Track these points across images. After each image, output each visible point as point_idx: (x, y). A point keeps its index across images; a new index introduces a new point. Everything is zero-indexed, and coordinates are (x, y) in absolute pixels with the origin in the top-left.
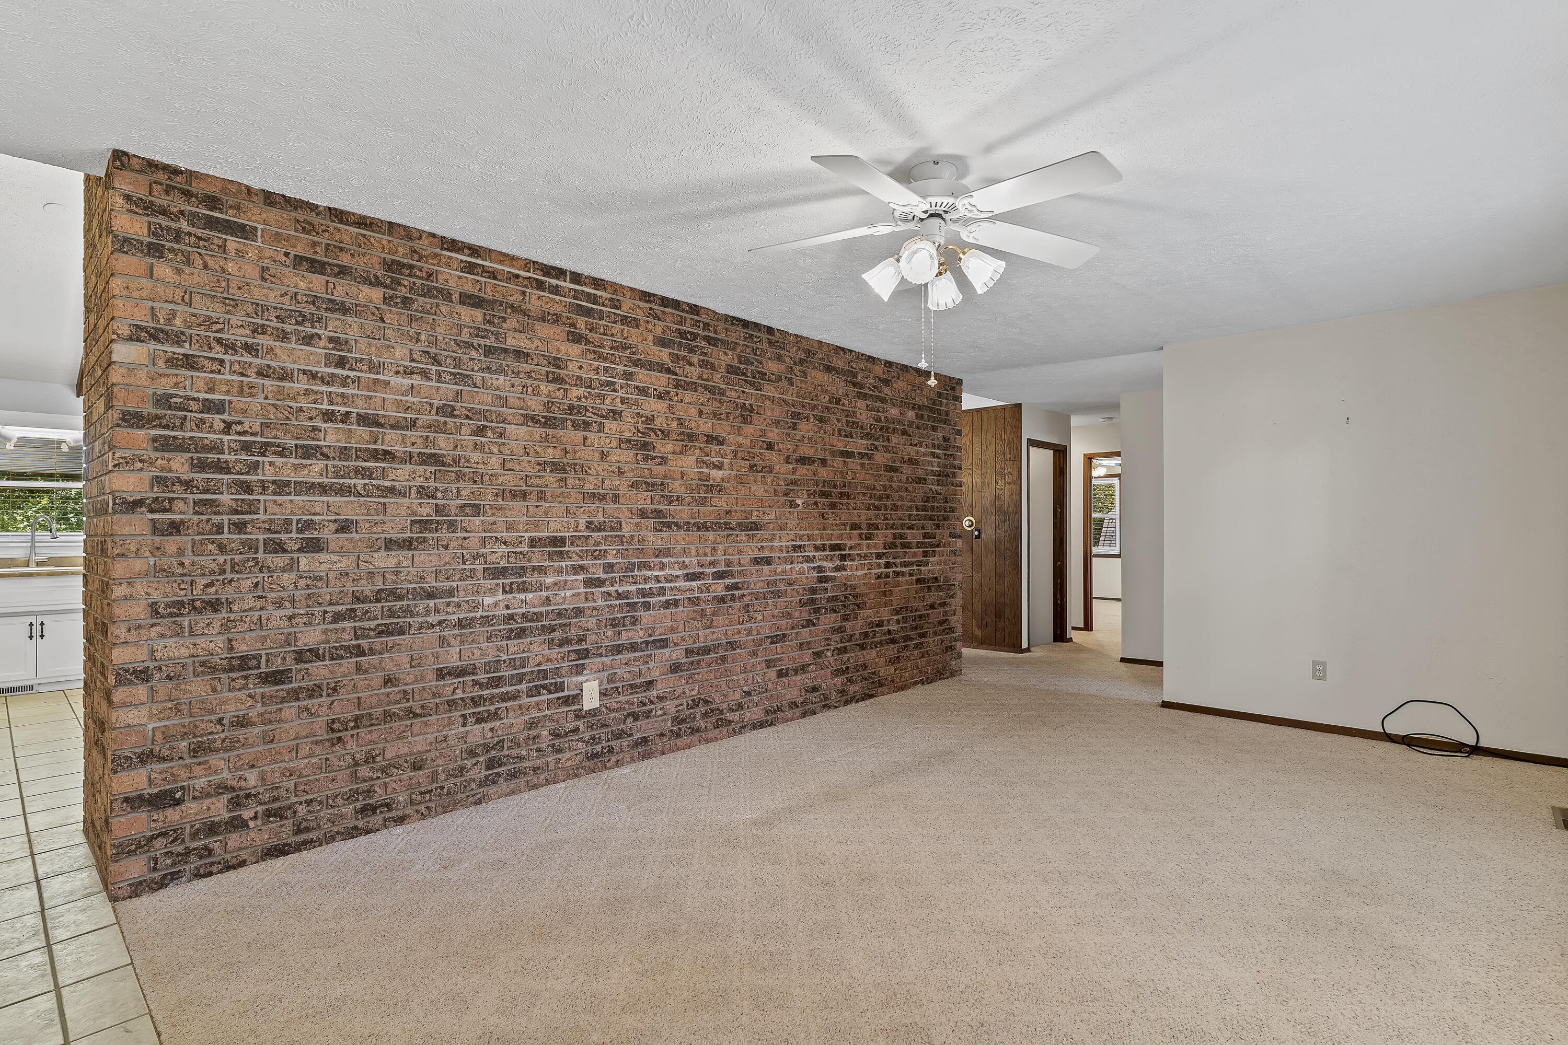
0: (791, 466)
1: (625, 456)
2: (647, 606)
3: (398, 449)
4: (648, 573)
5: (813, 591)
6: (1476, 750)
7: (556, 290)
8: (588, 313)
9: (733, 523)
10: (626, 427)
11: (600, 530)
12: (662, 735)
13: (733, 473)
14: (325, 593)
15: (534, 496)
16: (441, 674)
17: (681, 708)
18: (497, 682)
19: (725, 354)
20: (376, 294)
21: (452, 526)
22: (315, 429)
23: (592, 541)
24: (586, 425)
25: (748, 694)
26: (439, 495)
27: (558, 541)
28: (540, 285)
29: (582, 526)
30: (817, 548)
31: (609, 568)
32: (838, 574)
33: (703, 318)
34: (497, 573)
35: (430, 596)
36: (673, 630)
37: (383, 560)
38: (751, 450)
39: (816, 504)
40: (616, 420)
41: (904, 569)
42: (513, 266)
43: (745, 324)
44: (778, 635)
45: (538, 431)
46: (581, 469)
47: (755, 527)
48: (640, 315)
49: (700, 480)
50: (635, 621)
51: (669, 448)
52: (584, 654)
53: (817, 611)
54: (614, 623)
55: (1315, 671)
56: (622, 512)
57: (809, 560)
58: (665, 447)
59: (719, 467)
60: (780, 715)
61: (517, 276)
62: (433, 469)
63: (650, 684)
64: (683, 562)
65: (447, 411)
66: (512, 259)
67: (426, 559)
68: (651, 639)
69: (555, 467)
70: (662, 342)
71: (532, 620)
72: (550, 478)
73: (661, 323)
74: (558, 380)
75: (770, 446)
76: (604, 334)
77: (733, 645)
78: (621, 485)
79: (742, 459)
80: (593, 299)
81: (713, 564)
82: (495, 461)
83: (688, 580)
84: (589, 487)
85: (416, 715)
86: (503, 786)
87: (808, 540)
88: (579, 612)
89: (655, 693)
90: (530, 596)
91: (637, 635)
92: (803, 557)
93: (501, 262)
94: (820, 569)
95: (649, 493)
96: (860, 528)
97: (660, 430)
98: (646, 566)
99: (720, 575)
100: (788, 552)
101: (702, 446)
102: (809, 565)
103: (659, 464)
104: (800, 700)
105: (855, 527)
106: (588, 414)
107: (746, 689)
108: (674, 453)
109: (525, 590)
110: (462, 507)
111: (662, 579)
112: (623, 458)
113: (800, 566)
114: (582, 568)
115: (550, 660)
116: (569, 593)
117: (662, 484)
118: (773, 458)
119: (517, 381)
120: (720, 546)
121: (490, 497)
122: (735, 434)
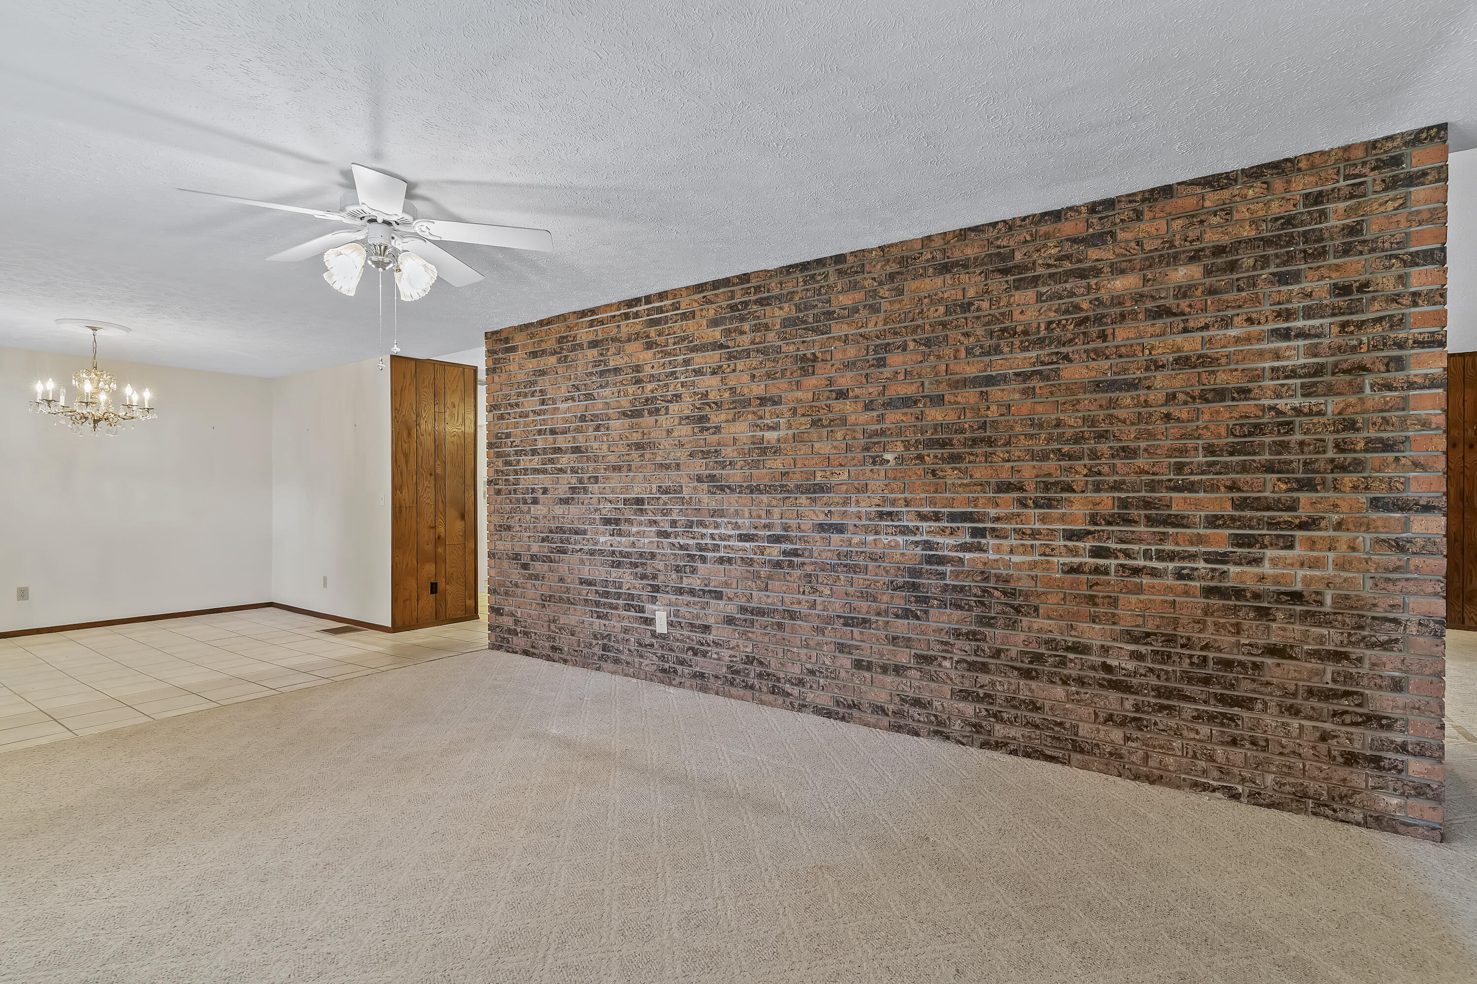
0: (875, 414)
1: (684, 431)
2: (704, 559)
3: (563, 445)
4: (704, 531)
5: (915, 573)
7: (637, 315)
8: (656, 322)
9: (791, 485)
10: (685, 407)
11: (667, 493)
12: (716, 677)
13: (790, 432)
14: (540, 525)
15: (625, 469)
16: (582, 582)
17: (735, 659)
18: (606, 594)
19: (781, 308)
20: (553, 360)
21: (585, 490)
22: (536, 440)
23: (661, 502)
24: (658, 410)
25: (812, 672)
26: (580, 471)
27: (639, 501)
28: (627, 316)
29: (654, 491)
30: (922, 517)
31: (674, 523)
32: (968, 556)
33: (754, 283)
34: (607, 521)
35: (576, 533)
36: (727, 585)
37: (559, 510)
38: (814, 404)
39: (920, 458)
40: (677, 402)
41: (1160, 565)
42: (611, 311)
43: (804, 266)
44: (855, 618)
45: (628, 421)
46: (652, 445)
47: (821, 488)
48: (696, 307)
49: (753, 443)
50: (694, 571)
51: (723, 417)
52: (656, 589)
53: (925, 600)
54: (678, 569)
56: (682, 478)
57: (905, 531)
58: (717, 418)
59: (775, 428)
60: (855, 713)
61: (614, 316)
62: (576, 455)
63: (706, 628)
64: (736, 523)
65: (583, 419)
66: (609, 306)
67: (574, 511)
68: (707, 589)
69: (639, 446)
70: (714, 323)
71: (624, 557)
72: (635, 454)
73: (714, 306)
74: (638, 381)
75: (842, 395)
76: (668, 335)
77: (793, 615)
78: (681, 455)
79: (803, 415)
80: (660, 310)
81: (767, 527)
82: (605, 447)
83: (741, 540)
84: (659, 460)
85: (572, 603)
86: (609, 666)
87: (907, 506)
88: (653, 555)
89: (711, 637)
90: (624, 539)
91: (695, 582)
92: (896, 527)
93: (606, 312)
94: (928, 545)
95: (704, 461)
96: (1021, 489)
97: (714, 403)
98: (701, 524)
99: (777, 539)
100: (870, 519)
101: (755, 409)
102: (906, 538)
103: (713, 434)
104: (891, 707)
105: (1005, 487)
106: (658, 402)
107: (809, 666)
108: (727, 421)
109: (620, 535)
110: (589, 478)
111: (717, 537)
112: (683, 433)
113: (890, 538)
114: (655, 522)
115: (635, 588)
116: (647, 541)
117: (716, 451)
118: (847, 406)
119: (615, 390)
120: (776, 509)
121: (602, 471)
122: (792, 390)
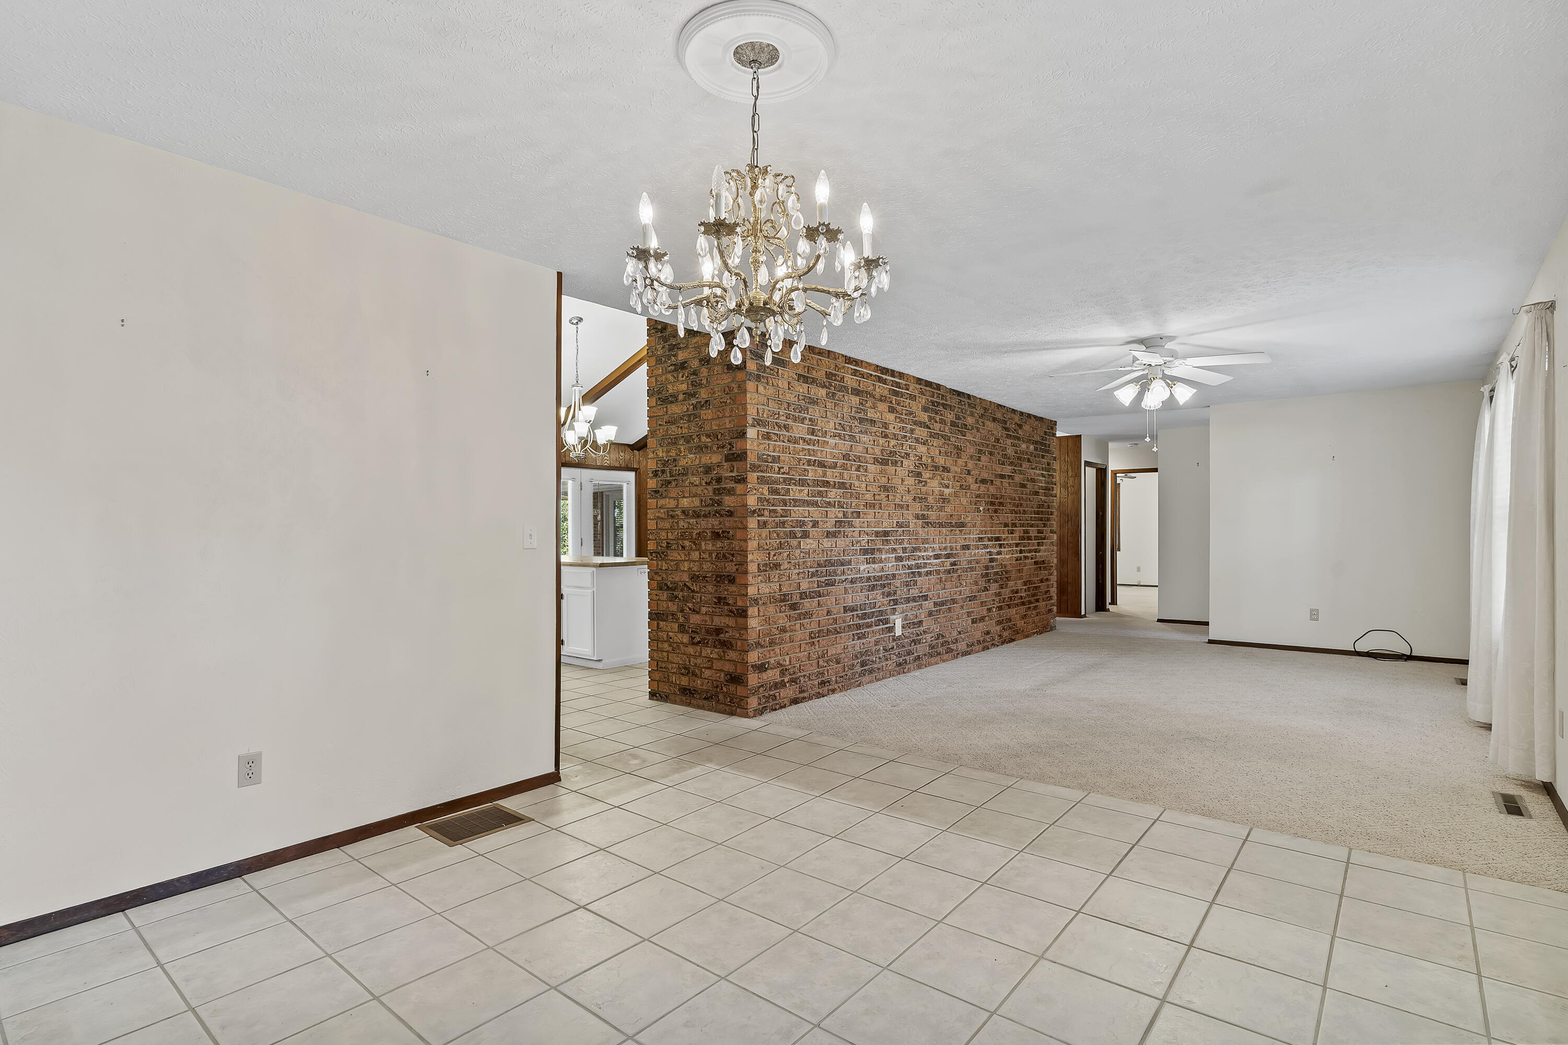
0: (978, 485)
1: (910, 481)
2: (920, 574)
3: (831, 480)
4: (920, 554)
5: (987, 568)
6: (1410, 658)
7: (885, 382)
8: (896, 393)
9: (954, 522)
10: (909, 464)
11: (902, 527)
12: (925, 655)
13: (953, 490)
14: (809, 561)
15: (877, 506)
16: (846, 610)
17: (932, 639)
18: (864, 616)
19: (950, 414)
20: (823, 392)
21: (851, 525)
22: (805, 470)
23: (898, 534)
24: (896, 462)
25: (960, 633)
26: (845, 506)
27: (886, 534)
28: (880, 380)
29: (895, 525)
30: (989, 540)
31: (904, 550)
32: (999, 557)
33: (942, 392)
34: (865, 552)
35: (842, 565)
36: (929, 590)
37: (827, 543)
38: (961, 475)
39: (988, 510)
40: (907, 459)
41: (1028, 555)
42: (870, 370)
43: (959, 394)
44: (972, 596)
45: (879, 467)
46: (894, 489)
47: (963, 525)
48: (916, 393)
49: (940, 495)
50: (915, 583)
51: (928, 475)
52: (896, 602)
53: (989, 581)
54: (907, 584)
55: (1311, 615)
56: (909, 516)
57: (986, 547)
58: (926, 475)
59: (947, 487)
60: (974, 648)
61: (871, 375)
62: (842, 491)
63: (920, 623)
64: (933, 547)
65: (846, 457)
66: (869, 364)
67: (841, 542)
68: (921, 595)
69: (885, 489)
70: (925, 409)
71: (877, 581)
72: (883, 495)
73: (924, 397)
74: (886, 436)
75: (969, 473)
76: (903, 406)
77: (954, 601)
78: (908, 498)
79: (957, 481)
80: (898, 385)
81: (945, 548)
82: (864, 485)
83: (935, 559)
84: (897, 501)
85: (838, 633)
86: (867, 678)
87: (985, 534)
88: (894, 576)
89: (922, 628)
90: (876, 565)
91: (914, 592)
92: (983, 545)
93: (866, 368)
94: (990, 553)
95: (920, 504)
96: (1008, 526)
97: (924, 464)
98: (919, 549)
99: (948, 556)
100: (976, 542)
101: (941, 473)
102: (986, 550)
103: (924, 486)
104: (982, 639)
105: (1006, 525)
106: (897, 456)
107: (959, 630)
108: (929, 479)
109: (874, 562)
110: (852, 513)
111: (925, 558)
112: (910, 483)
113: (982, 551)
114: (894, 549)
115: (883, 605)
116: (890, 565)
117: (925, 498)
118: (970, 480)
119: (871, 438)
120: (948, 537)
121: (862, 507)
122: (954, 465)
